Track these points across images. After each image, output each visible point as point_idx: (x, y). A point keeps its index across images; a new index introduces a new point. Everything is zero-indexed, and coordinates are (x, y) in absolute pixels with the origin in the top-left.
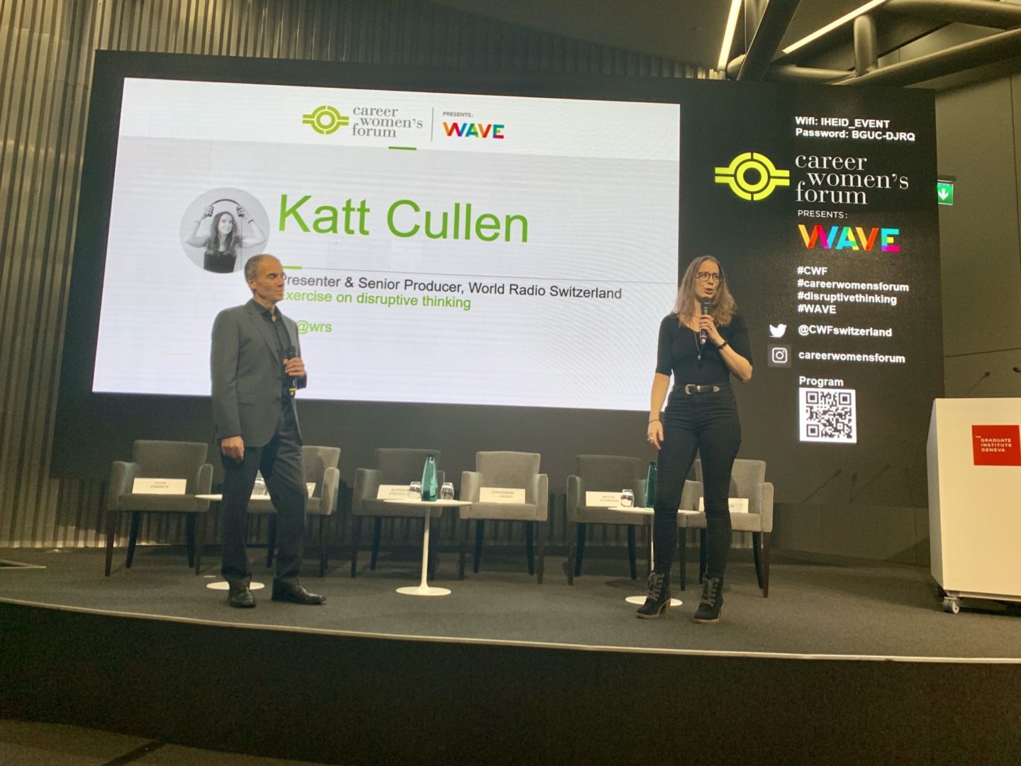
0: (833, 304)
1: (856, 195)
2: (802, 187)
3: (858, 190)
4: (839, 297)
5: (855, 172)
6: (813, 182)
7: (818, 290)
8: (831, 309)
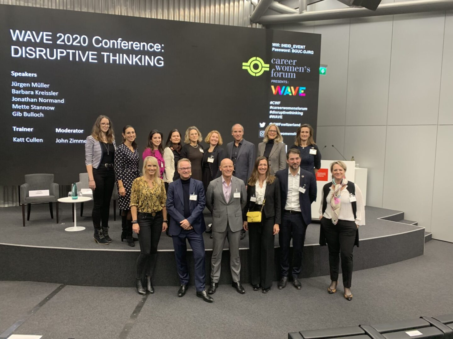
0: (282, 115)
1: (292, 74)
2: (273, 71)
3: (293, 72)
4: (284, 113)
5: (292, 66)
6: (277, 69)
7: (277, 110)
8: (281, 117)
